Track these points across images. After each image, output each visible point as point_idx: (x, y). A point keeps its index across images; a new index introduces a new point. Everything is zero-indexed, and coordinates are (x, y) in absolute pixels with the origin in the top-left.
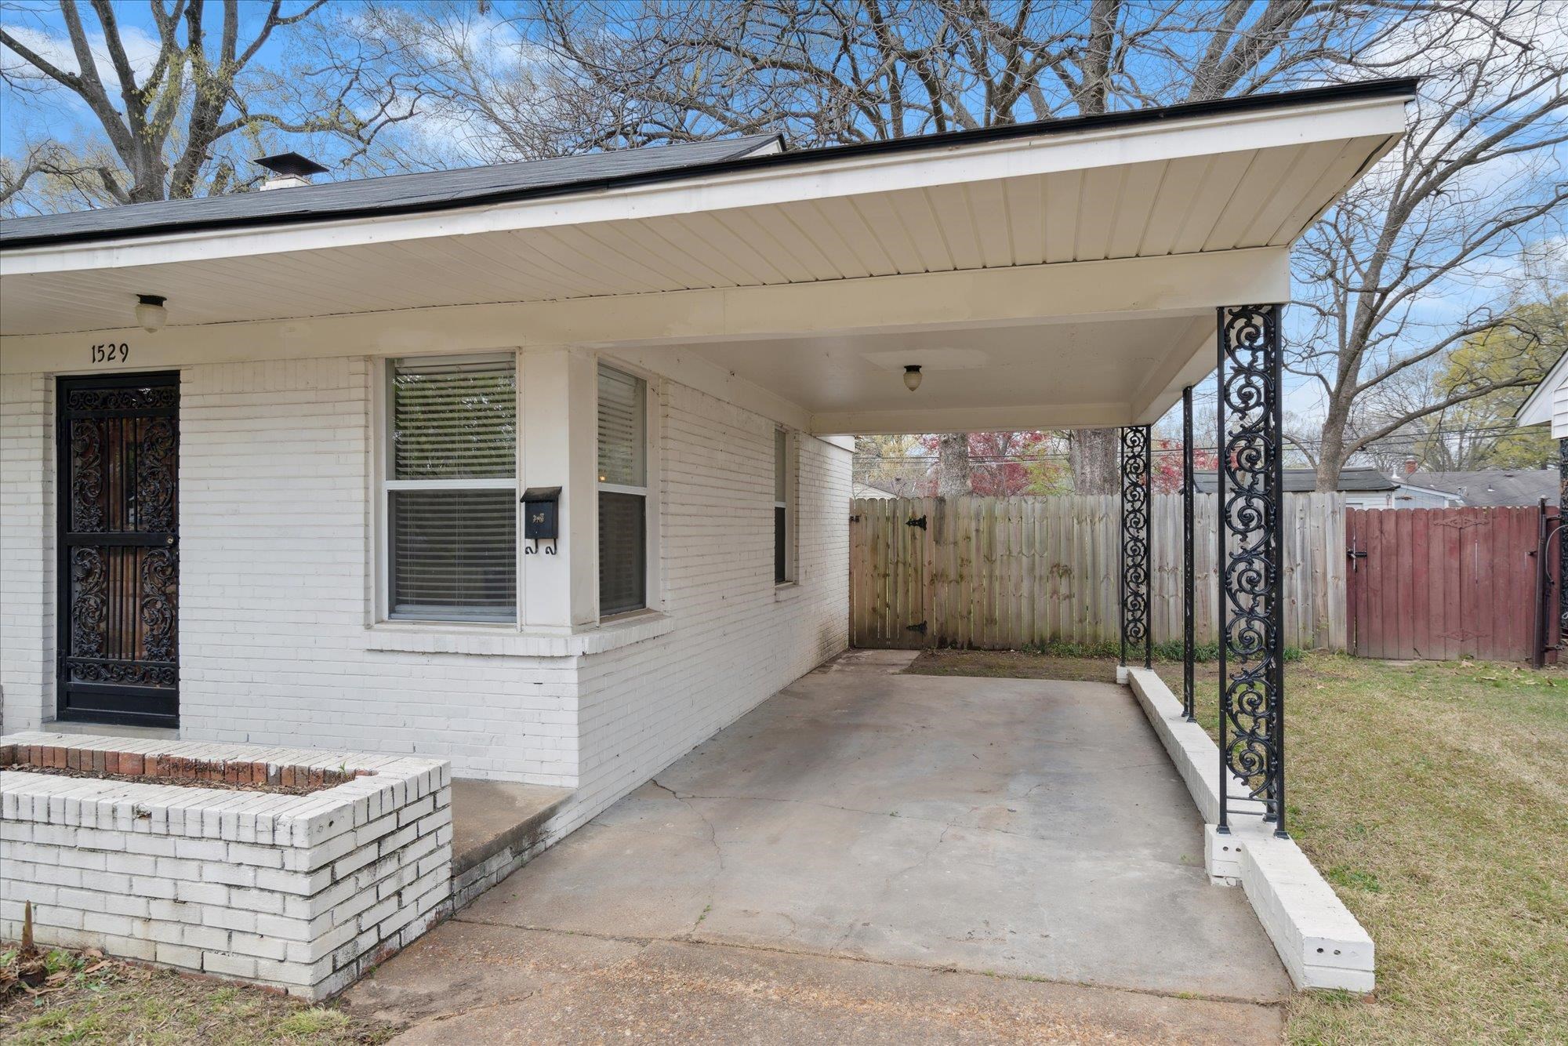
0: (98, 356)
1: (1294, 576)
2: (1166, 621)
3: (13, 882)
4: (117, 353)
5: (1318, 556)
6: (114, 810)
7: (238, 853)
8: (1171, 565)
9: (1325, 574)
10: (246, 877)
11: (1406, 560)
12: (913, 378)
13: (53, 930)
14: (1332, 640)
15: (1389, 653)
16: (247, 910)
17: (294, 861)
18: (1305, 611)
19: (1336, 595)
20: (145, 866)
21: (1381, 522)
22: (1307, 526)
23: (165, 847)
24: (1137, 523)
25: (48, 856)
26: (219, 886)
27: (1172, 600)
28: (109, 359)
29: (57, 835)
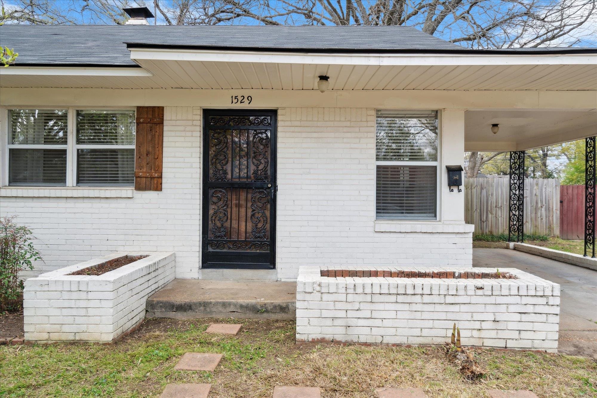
0: (235, 101)
1: (542, 209)
2: (497, 227)
3: (409, 320)
4: (246, 99)
5: (551, 202)
6: (466, 287)
7: (525, 300)
8: (500, 205)
9: (553, 208)
10: (530, 309)
11: (575, 203)
12: (496, 129)
13: (430, 338)
14: (555, 233)
15: (569, 237)
16: (528, 322)
17: (551, 301)
18: (546, 223)
19: (556, 217)
20: (481, 308)
21: (567, 190)
22: (547, 191)
23: (492, 300)
24: (515, 188)
25: (431, 308)
26: (515, 313)
27: (500, 219)
28: (241, 102)
29: (436, 299)
